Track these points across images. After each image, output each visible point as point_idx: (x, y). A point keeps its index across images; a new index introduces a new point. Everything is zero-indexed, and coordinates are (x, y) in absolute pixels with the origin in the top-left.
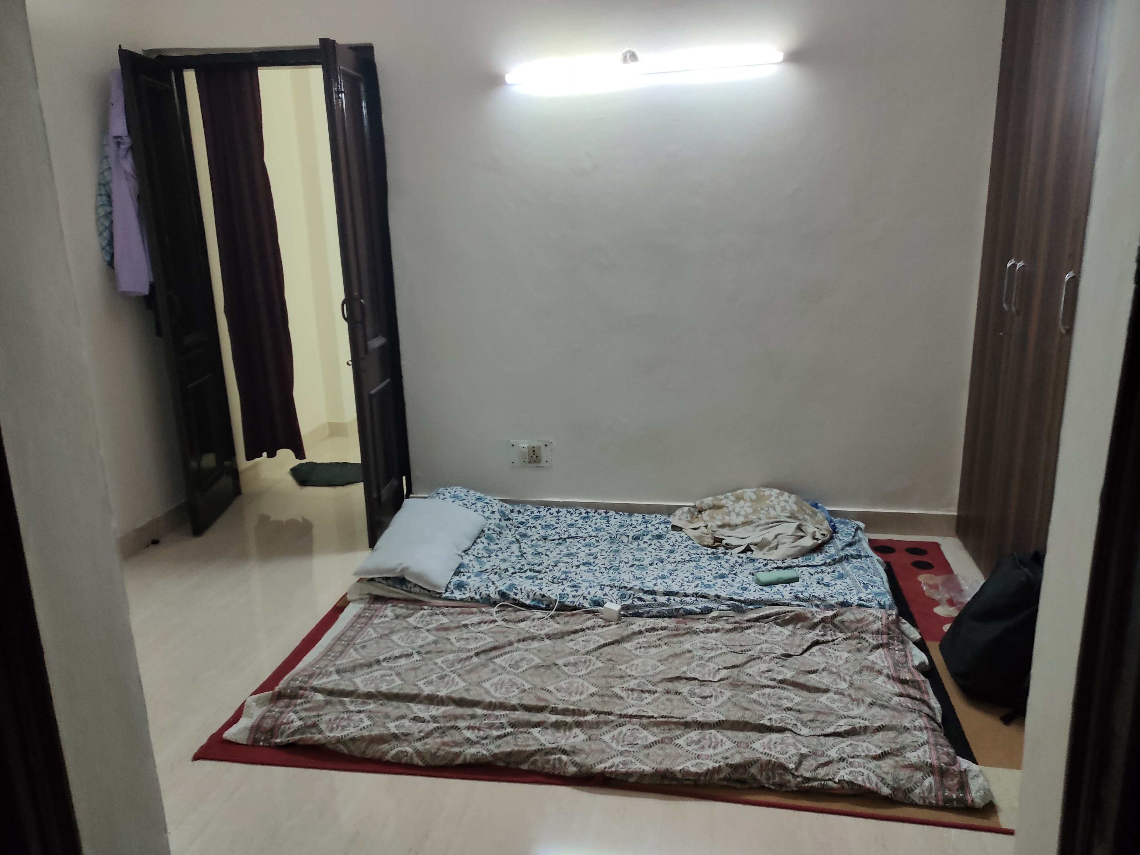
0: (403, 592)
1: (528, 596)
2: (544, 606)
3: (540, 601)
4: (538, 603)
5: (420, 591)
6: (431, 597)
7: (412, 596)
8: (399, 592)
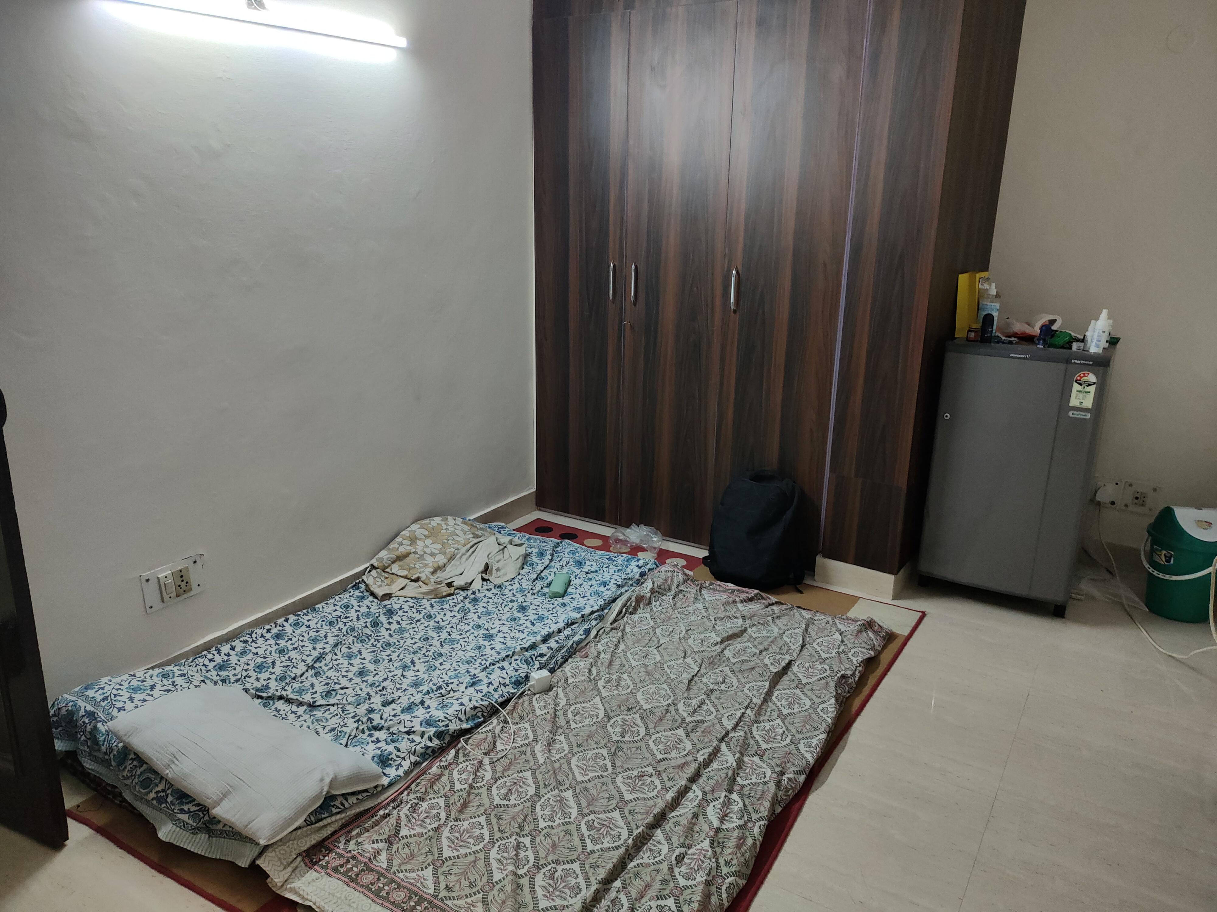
0: (338, 817)
1: (460, 719)
2: (482, 719)
3: (474, 717)
4: (473, 719)
5: (358, 799)
6: (373, 796)
7: (352, 812)
8: (334, 821)
